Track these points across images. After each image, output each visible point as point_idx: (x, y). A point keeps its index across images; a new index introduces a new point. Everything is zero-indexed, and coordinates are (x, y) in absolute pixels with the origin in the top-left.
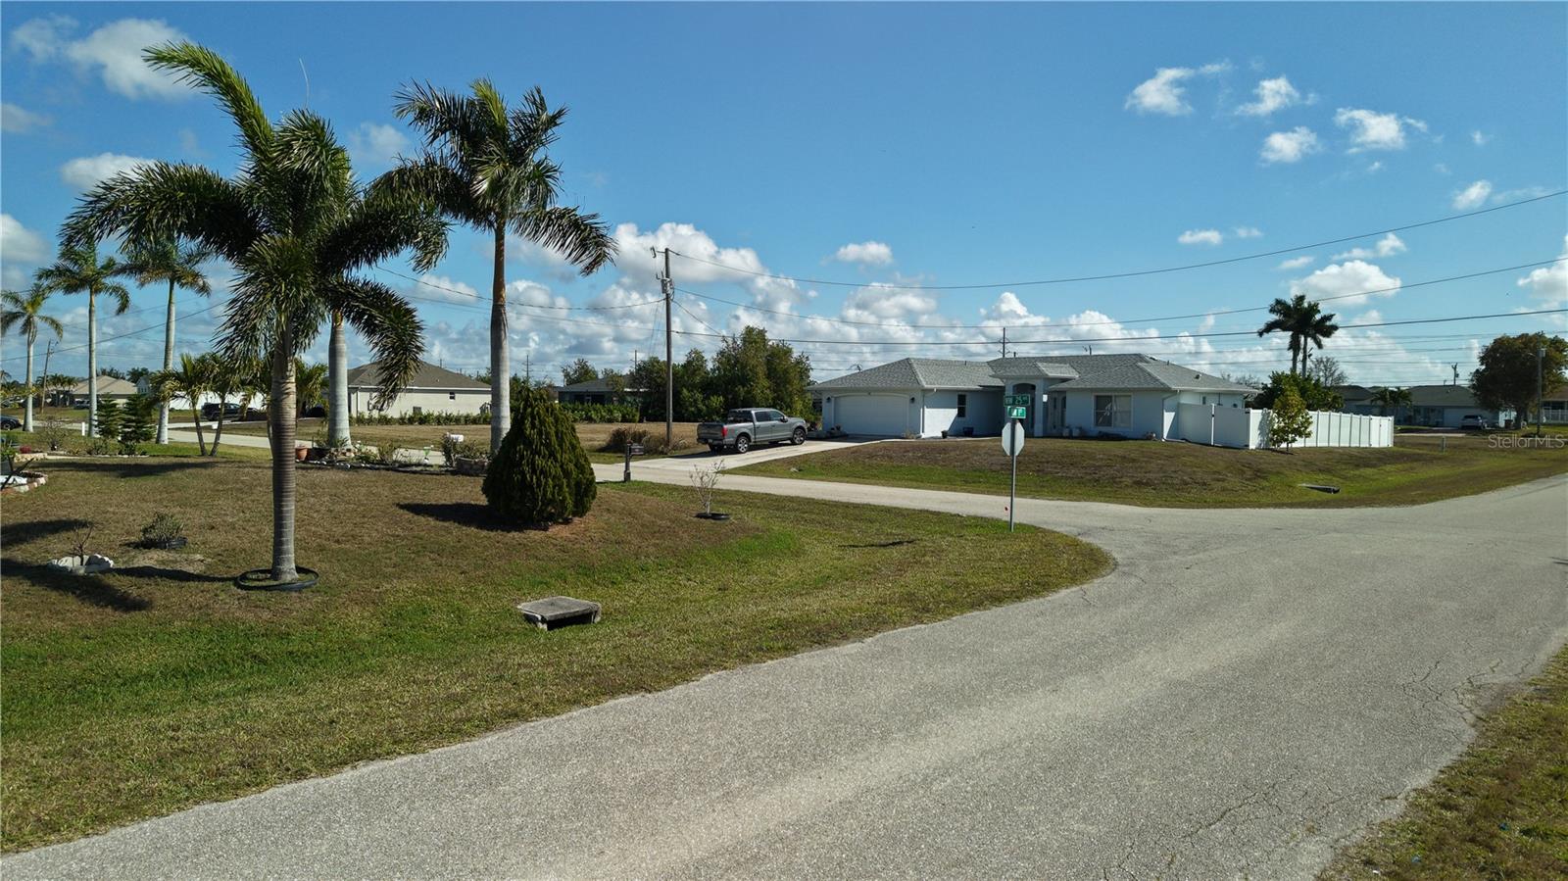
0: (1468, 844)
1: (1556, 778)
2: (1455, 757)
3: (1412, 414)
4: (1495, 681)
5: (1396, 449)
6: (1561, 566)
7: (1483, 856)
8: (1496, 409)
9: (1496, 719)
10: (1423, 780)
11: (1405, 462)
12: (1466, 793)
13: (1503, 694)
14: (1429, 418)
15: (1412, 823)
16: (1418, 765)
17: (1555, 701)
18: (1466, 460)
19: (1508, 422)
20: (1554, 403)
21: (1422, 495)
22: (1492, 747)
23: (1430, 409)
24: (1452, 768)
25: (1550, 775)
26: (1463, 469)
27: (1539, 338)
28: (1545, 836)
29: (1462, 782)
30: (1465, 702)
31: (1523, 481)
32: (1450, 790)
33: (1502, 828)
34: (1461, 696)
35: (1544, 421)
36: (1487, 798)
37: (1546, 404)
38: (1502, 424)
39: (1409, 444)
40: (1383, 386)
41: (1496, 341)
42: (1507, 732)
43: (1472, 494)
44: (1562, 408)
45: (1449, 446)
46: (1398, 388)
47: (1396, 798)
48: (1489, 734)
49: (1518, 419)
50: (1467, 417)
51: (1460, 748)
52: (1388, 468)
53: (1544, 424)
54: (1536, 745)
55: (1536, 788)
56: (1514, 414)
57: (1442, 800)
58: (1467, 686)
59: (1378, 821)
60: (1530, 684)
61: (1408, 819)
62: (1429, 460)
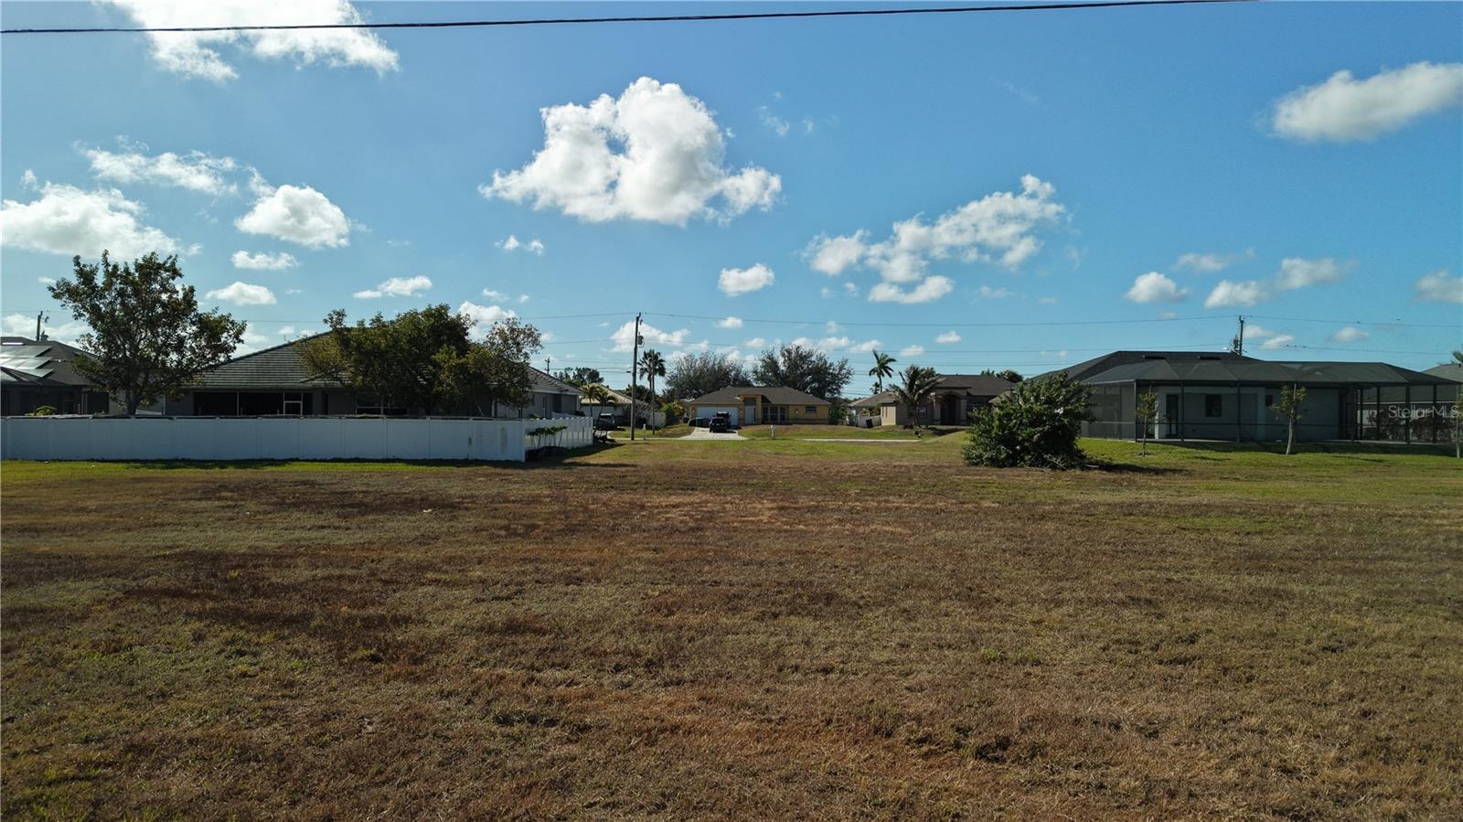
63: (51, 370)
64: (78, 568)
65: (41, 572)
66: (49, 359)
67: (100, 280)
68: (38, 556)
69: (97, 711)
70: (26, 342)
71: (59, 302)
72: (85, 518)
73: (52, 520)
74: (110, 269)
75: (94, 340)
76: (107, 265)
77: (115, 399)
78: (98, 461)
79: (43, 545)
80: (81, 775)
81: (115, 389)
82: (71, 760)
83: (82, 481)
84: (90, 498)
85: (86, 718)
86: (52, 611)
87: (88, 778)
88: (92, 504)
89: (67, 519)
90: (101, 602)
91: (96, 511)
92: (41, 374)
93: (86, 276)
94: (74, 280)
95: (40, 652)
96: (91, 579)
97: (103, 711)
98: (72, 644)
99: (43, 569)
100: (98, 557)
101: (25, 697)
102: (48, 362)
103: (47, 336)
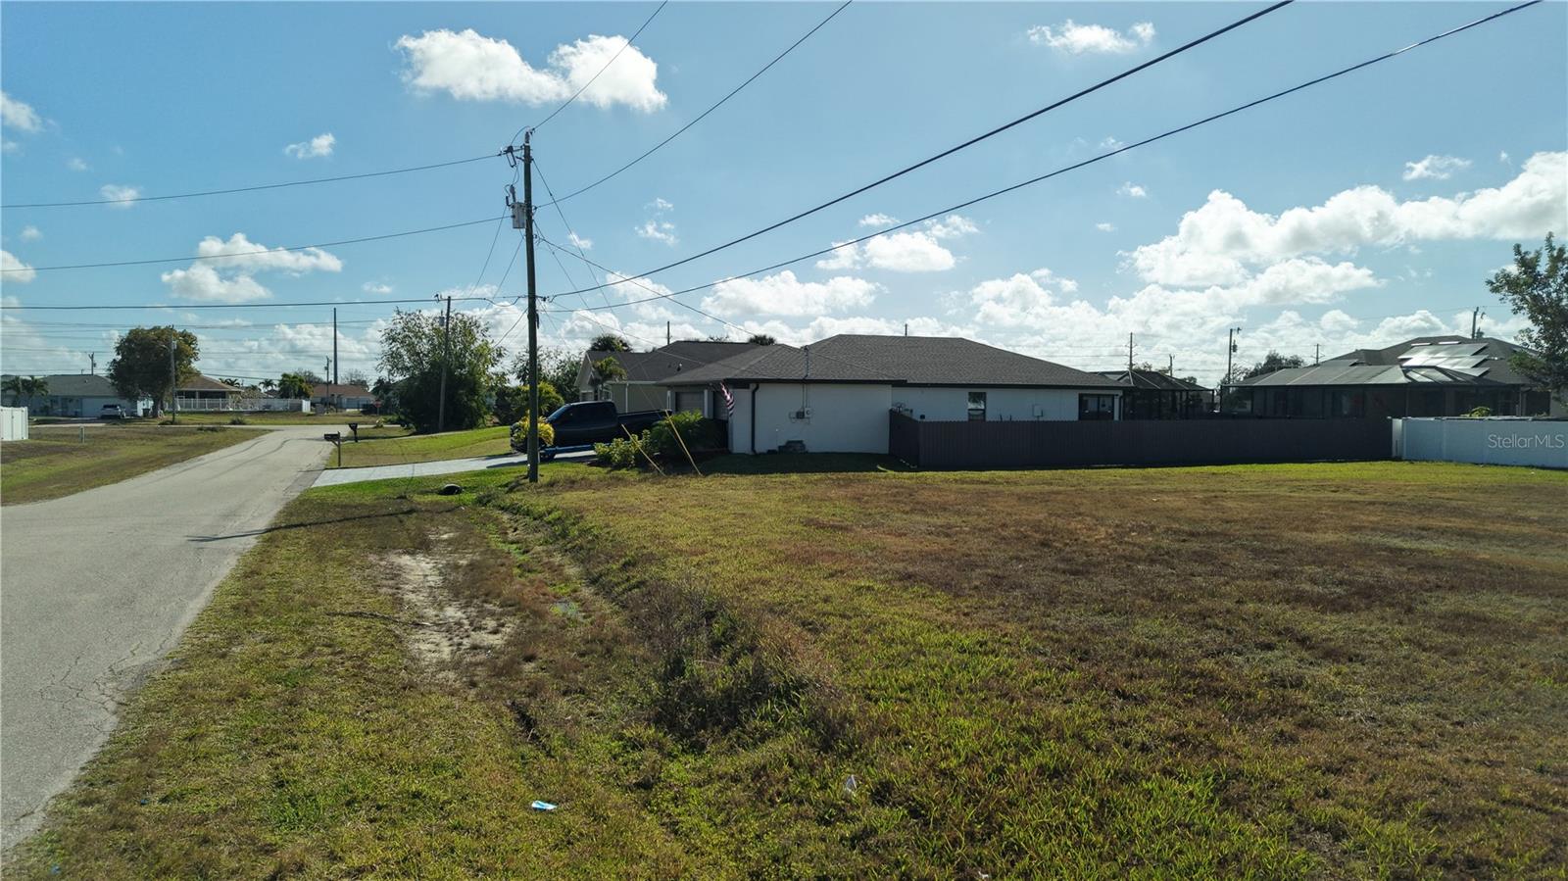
0: (111, 833)
1: (190, 740)
2: (97, 750)
3: (49, 404)
4: (135, 663)
5: (32, 441)
6: (194, 543)
7: (122, 837)
8: (134, 399)
9: (137, 700)
10: (63, 784)
11: (42, 455)
12: (110, 782)
13: (144, 675)
14: (67, 407)
15: (51, 833)
16: (57, 769)
17: (189, 668)
18: (105, 449)
19: (146, 411)
20: (187, 392)
21: (59, 488)
22: (133, 729)
23: (68, 400)
24: (94, 762)
25: (185, 739)
26: (103, 459)
27: (170, 330)
28: (181, 798)
29: (104, 772)
30: (107, 692)
31: (160, 466)
32: (92, 785)
33: (143, 804)
34: (102, 687)
35: (179, 409)
36: (128, 779)
37: (180, 393)
38: (140, 413)
39: (47, 435)
40: (14, 374)
41: (131, 332)
42: (147, 710)
43: (113, 482)
44: (194, 397)
45: (88, 436)
46: (32, 377)
47: (33, 813)
48: (130, 716)
49: (154, 407)
50: (105, 407)
51: (102, 739)
52: (23, 462)
53: (179, 412)
54: (173, 713)
55: (173, 755)
56: (151, 403)
57: (83, 798)
58: (109, 674)
59: (12, 845)
60: (168, 659)
61: (46, 830)
62: (70, 451)
63: (1487, 369)
64: (1520, 581)
65: (1483, 580)
66: (1485, 357)
67: (1543, 267)
68: (1479, 563)
69: (1551, 742)
70: (1462, 341)
71: (1498, 296)
72: (1526, 529)
73: (1490, 527)
74: (1555, 253)
75: (1535, 335)
76: (1552, 248)
77: (1558, 399)
78: (1537, 467)
79: (1483, 552)
80: (1537, 805)
81: (1558, 387)
82: (1525, 786)
83: (1521, 487)
84: (1532, 508)
85: (1540, 745)
86: (1496, 622)
87: (1545, 811)
88: (1533, 514)
89: (1506, 527)
90: (1549, 623)
91: (1538, 522)
92: (1477, 373)
93: (1527, 264)
94: (1513, 269)
95: (1487, 663)
96: (1536, 596)
97: (1559, 744)
98: (1519, 661)
99: (1483, 577)
100: (1543, 573)
101: (1474, 706)
102: (1485, 360)
103: (1482, 333)
